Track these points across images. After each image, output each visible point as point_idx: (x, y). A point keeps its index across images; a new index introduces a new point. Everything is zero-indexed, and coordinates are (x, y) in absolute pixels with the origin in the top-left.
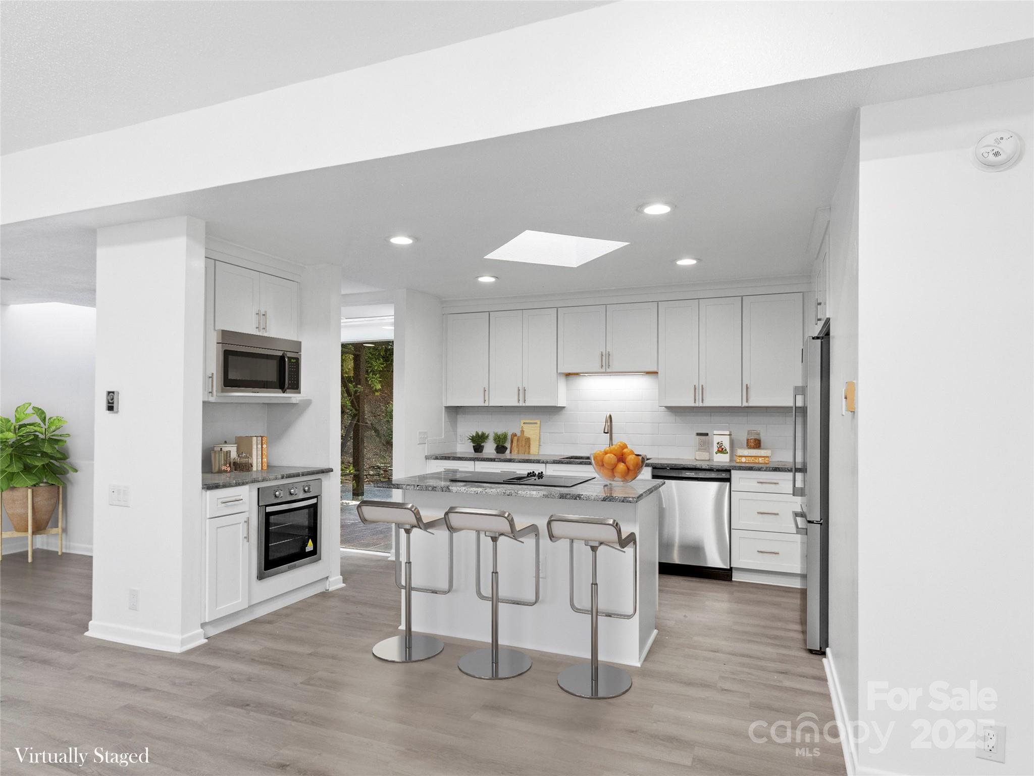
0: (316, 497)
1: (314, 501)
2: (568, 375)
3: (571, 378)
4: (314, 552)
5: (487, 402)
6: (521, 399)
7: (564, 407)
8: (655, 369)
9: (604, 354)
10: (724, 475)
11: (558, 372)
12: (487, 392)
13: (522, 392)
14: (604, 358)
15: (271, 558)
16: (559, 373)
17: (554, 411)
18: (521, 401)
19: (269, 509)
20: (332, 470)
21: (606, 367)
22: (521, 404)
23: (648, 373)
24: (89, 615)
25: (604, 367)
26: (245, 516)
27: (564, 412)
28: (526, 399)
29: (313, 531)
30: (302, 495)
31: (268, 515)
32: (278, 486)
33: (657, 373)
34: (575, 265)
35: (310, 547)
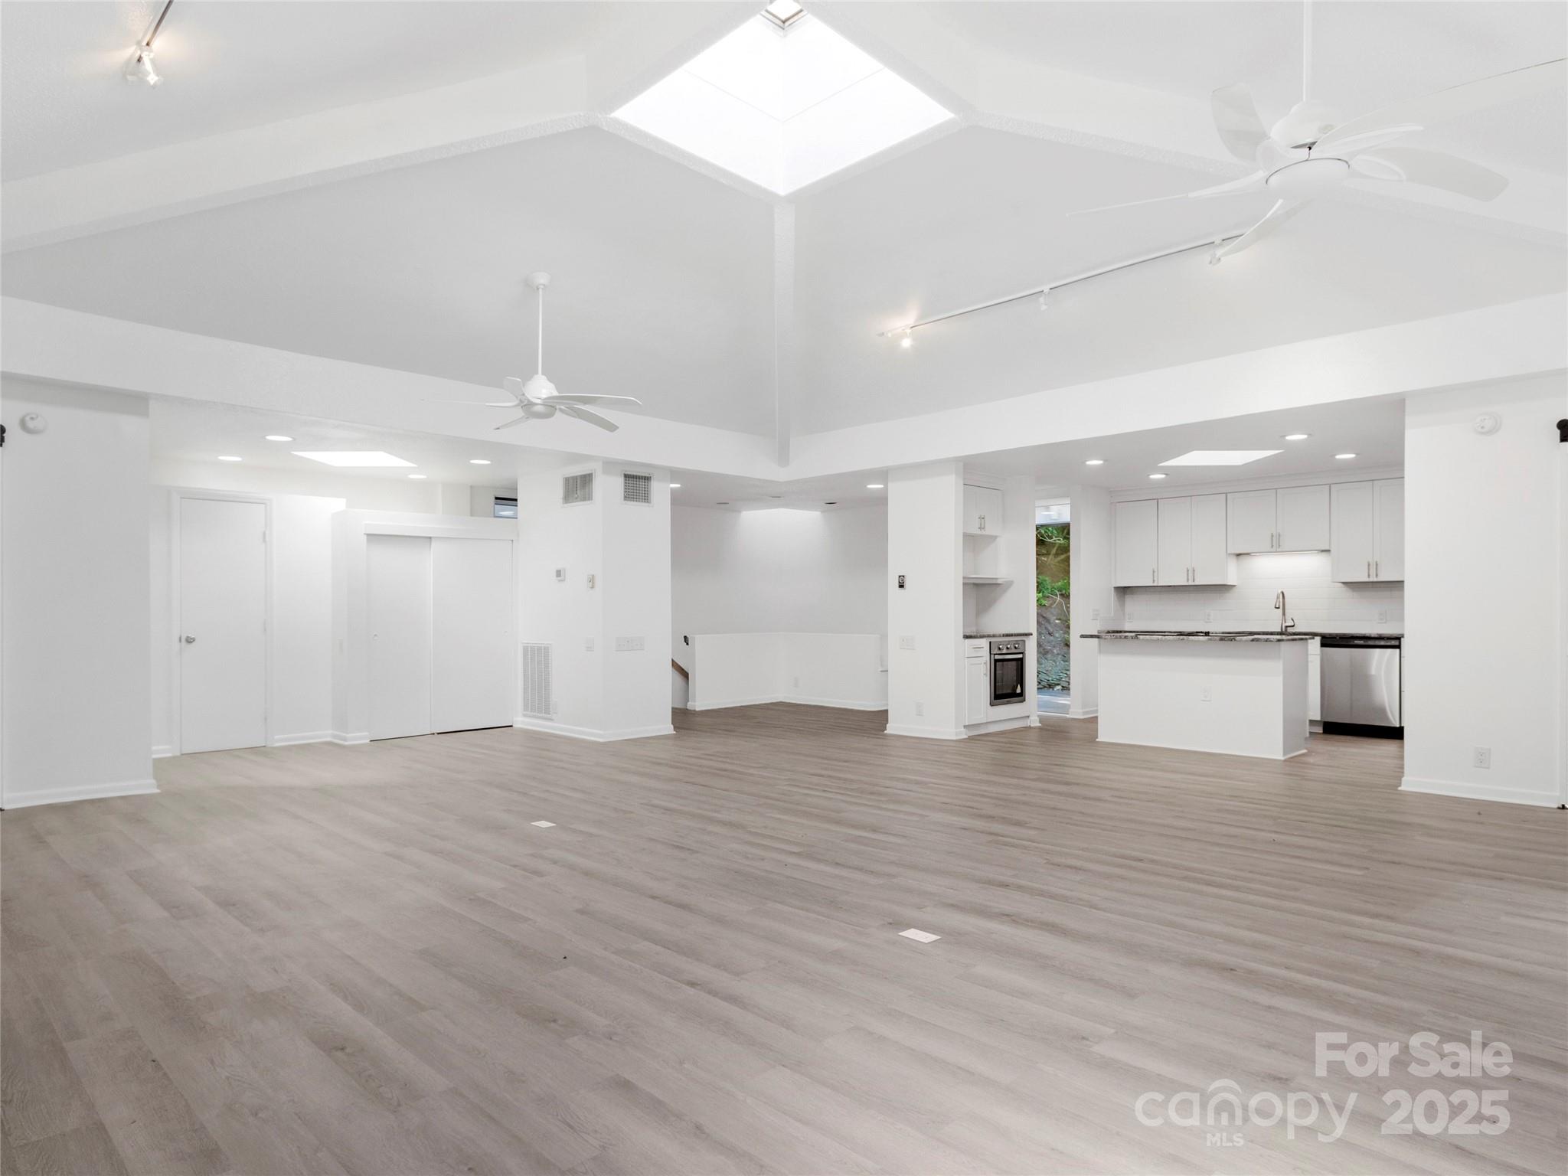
0: (1022, 653)
1: (1020, 656)
2: (1239, 555)
3: (1242, 557)
4: (1022, 694)
5: (1156, 582)
6: (1190, 578)
7: (1234, 586)
8: (1327, 548)
9: (1274, 534)
10: (1393, 643)
11: (1229, 552)
12: (1156, 574)
13: (1191, 572)
14: (1274, 538)
15: (997, 693)
16: (1229, 554)
17: (1222, 589)
18: (1190, 581)
19: (997, 657)
20: (1032, 635)
21: (1276, 545)
22: (1191, 583)
23: (1323, 551)
24: (887, 721)
25: (1274, 547)
26: (984, 659)
27: (1235, 588)
28: (1196, 578)
29: (1020, 678)
30: (1005, 651)
31: (996, 661)
32: (1000, 642)
33: (1329, 551)
34: (1240, 464)
35: (1019, 690)
